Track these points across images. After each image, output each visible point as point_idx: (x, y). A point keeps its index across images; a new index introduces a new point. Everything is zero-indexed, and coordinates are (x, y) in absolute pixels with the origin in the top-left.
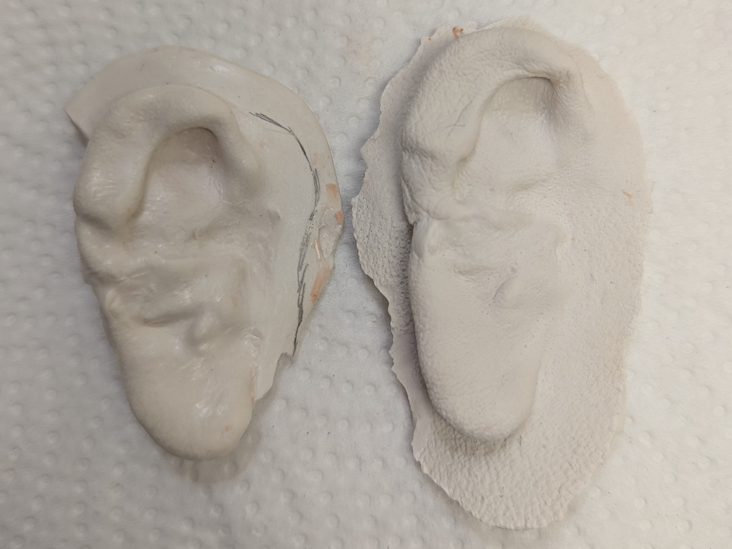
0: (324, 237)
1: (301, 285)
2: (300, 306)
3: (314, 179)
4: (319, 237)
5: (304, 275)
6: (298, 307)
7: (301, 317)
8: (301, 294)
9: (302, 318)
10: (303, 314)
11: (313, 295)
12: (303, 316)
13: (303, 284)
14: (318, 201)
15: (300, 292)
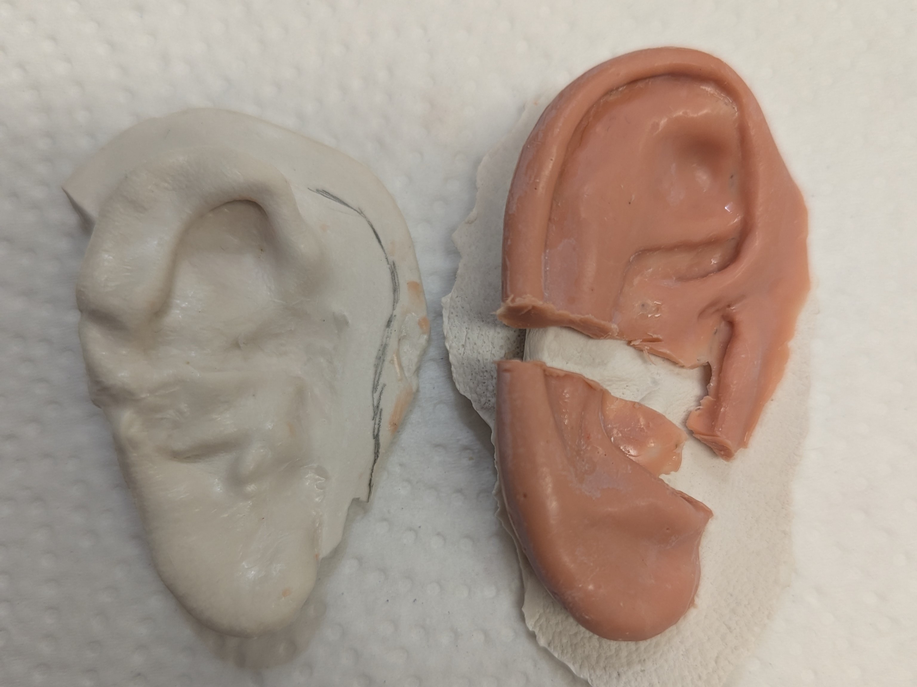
0: (405, 350)
1: (377, 410)
2: (376, 437)
3: (392, 274)
4: (398, 350)
5: (381, 398)
6: (374, 438)
7: (378, 451)
8: (377, 422)
9: (379, 454)
10: (381, 448)
11: (392, 423)
12: (380, 450)
13: (380, 410)
14: (397, 302)
15: (376, 419)
